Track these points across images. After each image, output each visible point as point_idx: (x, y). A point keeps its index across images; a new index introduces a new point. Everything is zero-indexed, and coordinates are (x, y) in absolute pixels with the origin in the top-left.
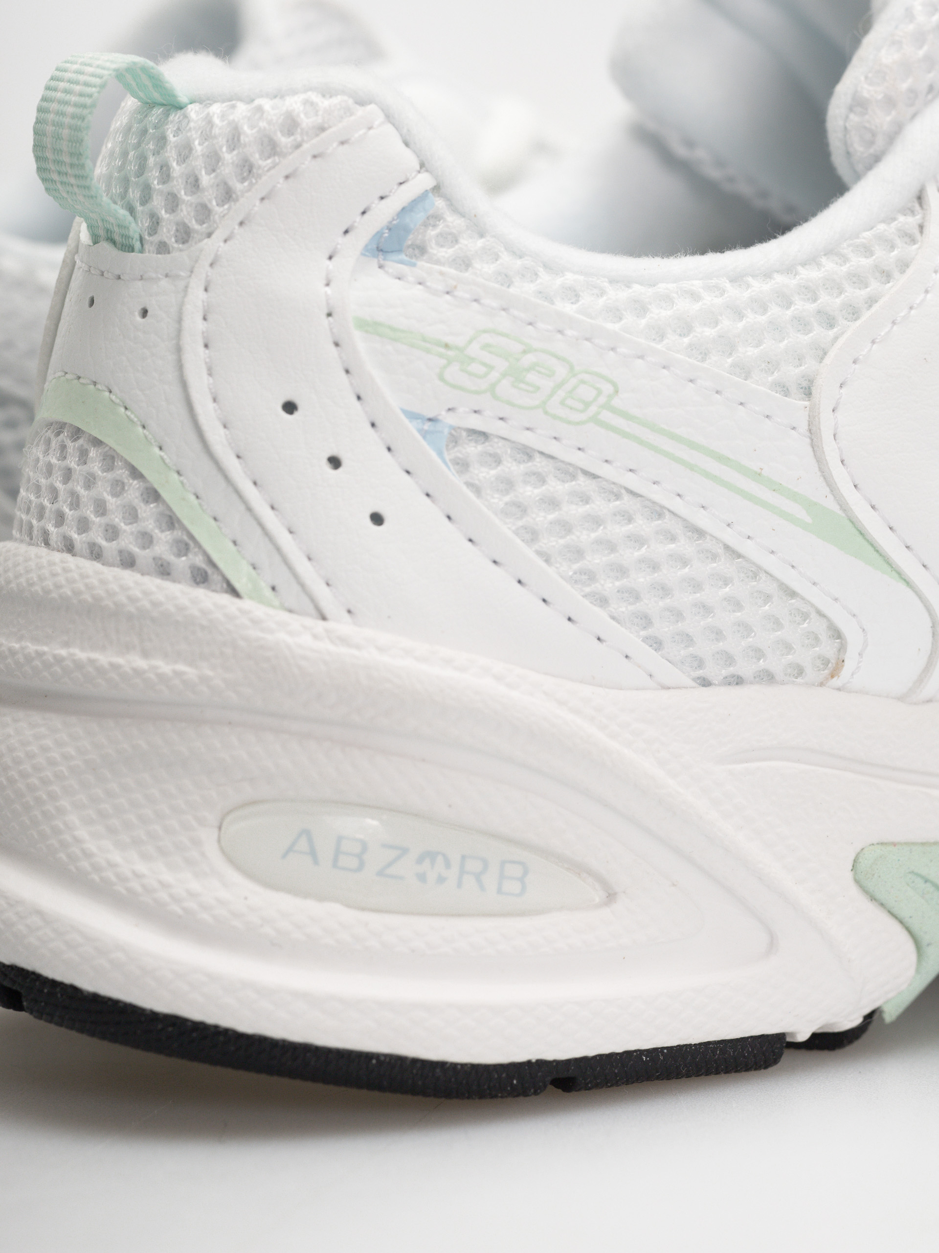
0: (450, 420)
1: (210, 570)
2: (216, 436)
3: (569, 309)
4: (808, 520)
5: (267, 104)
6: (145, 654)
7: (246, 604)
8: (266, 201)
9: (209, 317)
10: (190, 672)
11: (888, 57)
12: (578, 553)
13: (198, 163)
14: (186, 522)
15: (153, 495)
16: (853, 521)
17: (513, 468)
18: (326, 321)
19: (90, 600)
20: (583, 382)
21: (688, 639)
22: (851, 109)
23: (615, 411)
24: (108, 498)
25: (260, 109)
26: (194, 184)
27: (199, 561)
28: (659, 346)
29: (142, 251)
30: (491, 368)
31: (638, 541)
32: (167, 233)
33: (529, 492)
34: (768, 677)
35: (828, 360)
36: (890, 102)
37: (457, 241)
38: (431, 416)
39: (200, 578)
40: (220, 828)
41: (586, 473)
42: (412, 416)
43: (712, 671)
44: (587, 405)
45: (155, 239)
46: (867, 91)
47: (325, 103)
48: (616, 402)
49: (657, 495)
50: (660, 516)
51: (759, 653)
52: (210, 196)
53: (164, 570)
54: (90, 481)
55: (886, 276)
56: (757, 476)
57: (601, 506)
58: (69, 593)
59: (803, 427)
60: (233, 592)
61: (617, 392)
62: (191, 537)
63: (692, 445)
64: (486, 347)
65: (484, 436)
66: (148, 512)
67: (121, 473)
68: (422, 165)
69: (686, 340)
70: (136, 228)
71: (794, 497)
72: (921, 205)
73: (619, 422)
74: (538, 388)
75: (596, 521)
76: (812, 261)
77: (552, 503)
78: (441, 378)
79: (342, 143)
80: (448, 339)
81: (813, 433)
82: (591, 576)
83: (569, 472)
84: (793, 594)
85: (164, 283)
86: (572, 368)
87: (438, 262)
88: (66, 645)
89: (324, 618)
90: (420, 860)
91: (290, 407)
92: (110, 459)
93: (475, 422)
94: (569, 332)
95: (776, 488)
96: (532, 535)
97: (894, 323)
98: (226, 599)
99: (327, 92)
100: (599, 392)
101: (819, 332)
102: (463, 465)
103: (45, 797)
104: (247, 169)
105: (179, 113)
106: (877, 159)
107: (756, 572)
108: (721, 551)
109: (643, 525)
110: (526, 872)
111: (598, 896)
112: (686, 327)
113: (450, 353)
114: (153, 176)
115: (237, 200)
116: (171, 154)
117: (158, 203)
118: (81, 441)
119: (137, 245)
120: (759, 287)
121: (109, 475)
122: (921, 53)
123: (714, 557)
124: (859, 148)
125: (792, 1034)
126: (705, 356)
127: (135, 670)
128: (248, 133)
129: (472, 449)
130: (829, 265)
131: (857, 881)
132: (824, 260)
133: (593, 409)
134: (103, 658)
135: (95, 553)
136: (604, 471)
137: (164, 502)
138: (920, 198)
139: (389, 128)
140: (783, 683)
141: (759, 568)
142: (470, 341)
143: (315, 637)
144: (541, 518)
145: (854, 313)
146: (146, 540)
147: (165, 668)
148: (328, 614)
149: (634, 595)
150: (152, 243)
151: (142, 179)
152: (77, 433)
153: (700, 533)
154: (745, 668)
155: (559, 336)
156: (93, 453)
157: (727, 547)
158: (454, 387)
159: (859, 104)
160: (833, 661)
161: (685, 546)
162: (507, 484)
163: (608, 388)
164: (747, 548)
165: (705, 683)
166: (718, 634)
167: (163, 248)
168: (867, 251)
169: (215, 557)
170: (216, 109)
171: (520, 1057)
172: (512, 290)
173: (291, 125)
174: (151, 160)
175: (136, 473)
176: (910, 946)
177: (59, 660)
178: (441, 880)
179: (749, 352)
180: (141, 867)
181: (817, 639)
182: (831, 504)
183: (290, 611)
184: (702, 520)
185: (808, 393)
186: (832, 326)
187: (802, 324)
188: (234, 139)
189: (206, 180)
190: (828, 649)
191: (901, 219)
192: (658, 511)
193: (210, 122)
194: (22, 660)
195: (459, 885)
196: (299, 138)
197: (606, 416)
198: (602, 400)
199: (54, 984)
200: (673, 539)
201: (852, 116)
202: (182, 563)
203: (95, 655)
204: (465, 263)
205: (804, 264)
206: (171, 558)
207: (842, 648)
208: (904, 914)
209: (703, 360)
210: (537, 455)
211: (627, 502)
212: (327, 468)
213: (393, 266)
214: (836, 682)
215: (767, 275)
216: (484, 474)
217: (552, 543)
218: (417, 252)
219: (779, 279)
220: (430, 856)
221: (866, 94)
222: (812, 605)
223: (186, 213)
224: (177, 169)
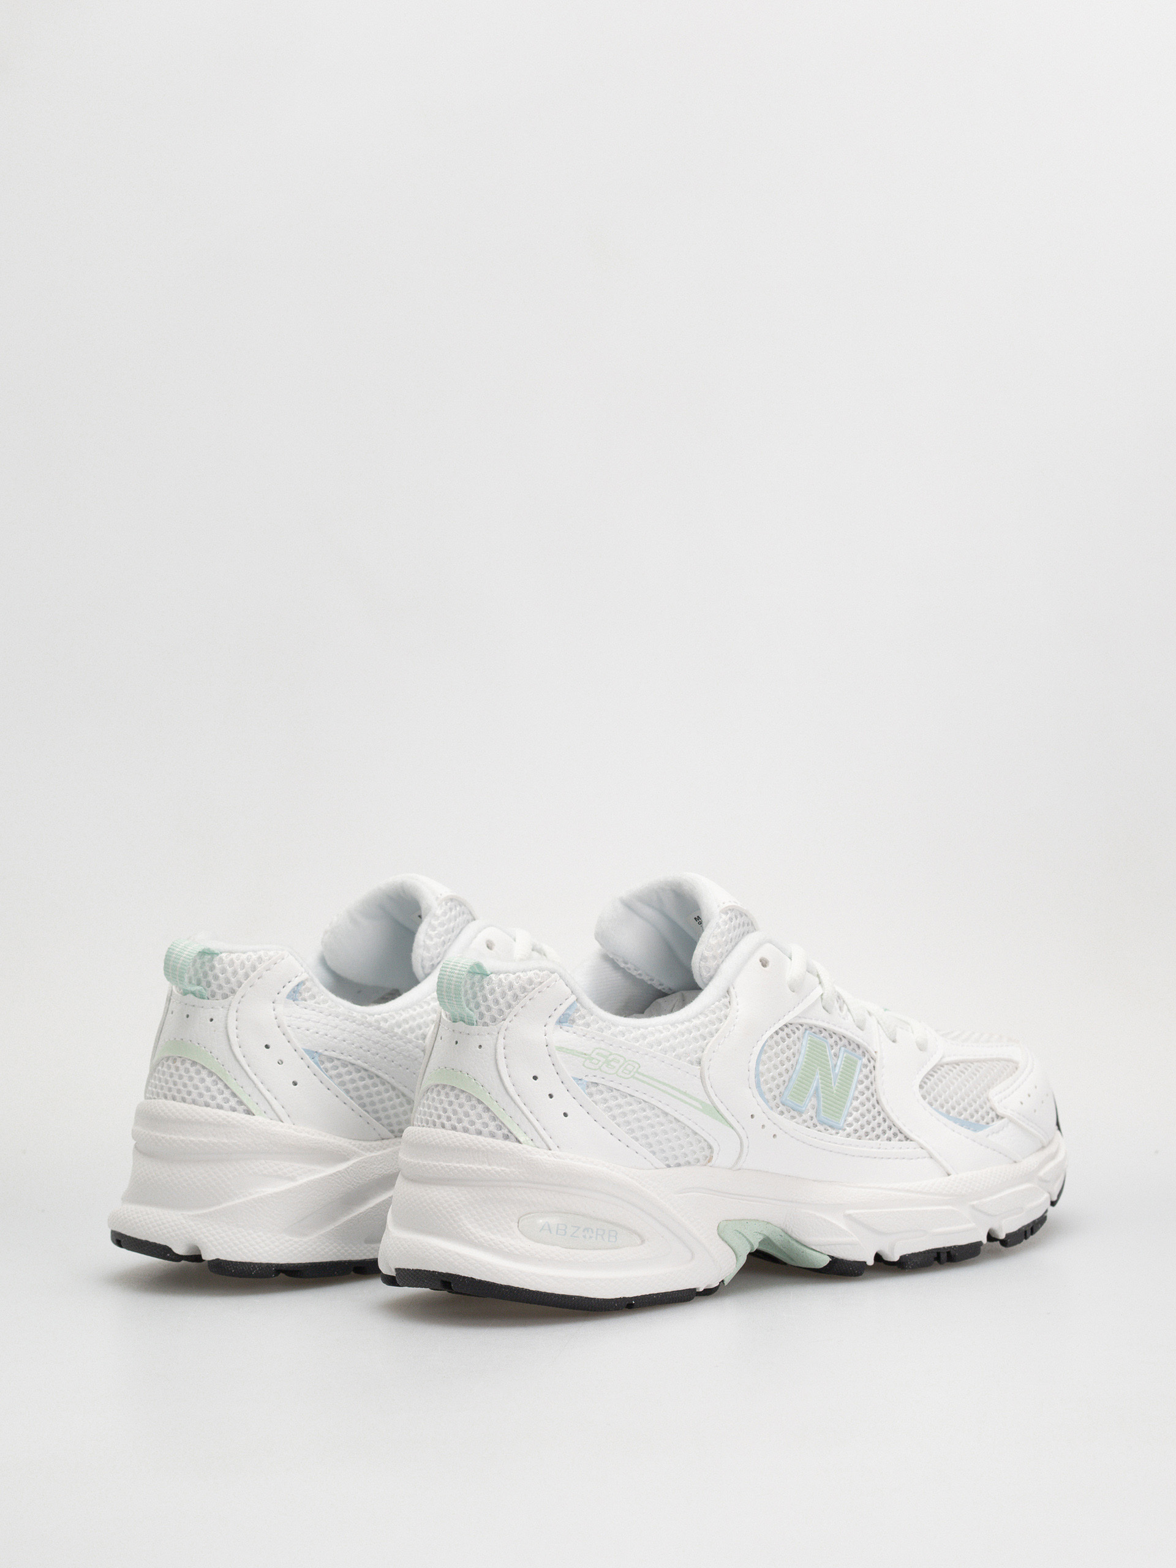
0: (586, 1079)
1: (509, 1134)
2: (511, 1090)
3: (622, 1039)
4: (701, 1107)
5: (521, 975)
6: (490, 1165)
7: (524, 1146)
8: (524, 1008)
9: (506, 1048)
10: (507, 1170)
11: (713, 942)
12: (628, 1123)
13: (498, 995)
14: (500, 1118)
15: (488, 1109)
16: (715, 1107)
17: (606, 1095)
18: (546, 1048)
19: (467, 1146)
20: (629, 1064)
21: (663, 1151)
22: (701, 960)
23: (639, 1073)
24: (470, 1111)
25: (519, 977)
26: (497, 1002)
27: (506, 1132)
28: (652, 1050)
29: (477, 1025)
30: (600, 1061)
31: (647, 1118)
32: (487, 1019)
33: (612, 1103)
34: (688, 1163)
35: (705, 1052)
36: (714, 957)
37: (584, 1018)
38: (580, 1078)
39: (506, 1137)
40: (518, 1223)
41: (630, 1095)
42: (575, 1079)
43: (672, 1162)
44: (630, 1072)
45: (483, 1021)
46: (706, 954)
47: (541, 974)
48: (639, 1070)
49: (654, 1102)
50: (654, 1109)
51: (686, 1155)
52: (503, 1006)
53: (493, 1135)
54: (461, 1106)
55: (721, 1021)
56: (685, 1093)
57: (635, 1107)
58: (459, 1145)
59: (699, 1076)
60: (519, 1141)
61: (640, 1067)
62: (503, 1123)
63: (664, 1084)
64: (598, 1054)
65: (597, 1084)
66: (486, 1116)
67: (474, 1102)
68: (572, 992)
69: (660, 1048)
70: (475, 1016)
71: (696, 1100)
72: (728, 994)
73: (640, 1077)
74: (614, 1067)
75: (634, 1112)
76: (696, 1017)
77: (620, 1106)
78: (584, 1065)
79: (548, 987)
80: (585, 1052)
81: (702, 1078)
82: (633, 1131)
83: (625, 1095)
84: (696, 1134)
85: (487, 1036)
86: (625, 1059)
87: (579, 1025)
88: (459, 1162)
89: (550, 1150)
90: (584, 1231)
91: (535, 1078)
92: (470, 1097)
93: (594, 1080)
94: (623, 1047)
95: (691, 1097)
96: (614, 1117)
97: (725, 1037)
98: (517, 1144)
99: (541, 970)
100: (634, 1067)
101: (701, 1043)
102: (591, 1095)
103: (454, 1215)
104: (516, 997)
105: (488, 977)
106: (711, 978)
107: (684, 1126)
108: (673, 1120)
109: (649, 1113)
110: (617, 1234)
111: (639, 1242)
112: (660, 1044)
113: (586, 1057)
114: (480, 999)
115: (513, 1008)
116: (487, 991)
117: (483, 1009)
118: (455, 1092)
119: (475, 1023)
120: (681, 1027)
121: (469, 1103)
122: (724, 939)
123: (671, 1122)
124: (705, 974)
125: (698, 1288)
126: (666, 1052)
127: (487, 1170)
128: (516, 985)
129: (593, 1089)
130: (702, 1018)
131: (718, 1234)
132: (700, 1016)
133: (632, 1074)
134: (474, 1167)
135: (466, 1130)
136: (636, 1094)
137: (492, 1111)
138: (728, 992)
139: (561, 980)
140: (693, 1165)
141: (686, 1125)
142: (592, 1052)
143: (549, 1156)
144: (616, 1112)
145: (712, 1035)
146: (486, 1125)
147: (498, 1169)
148: (551, 1148)
149: (647, 1137)
150: (481, 1023)
151: (475, 1000)
152: (453, 1088)
153: (666, 1114)
154: (682, 1160)
155: (620, 1049)
156: (462, 1096)
157: (675, 1118)
158: (587, 1068)
159: (704, 958)
160: (709, 1157)
161: (662, 1119)
162: (606, 1101)
163: (637, 1066)
164: (682, 1119)
165: (669, 1166)
166: (673, 1149)
167: (485, 1024)
168: (714, 1013)
169: (512, 1130)
170: (502, 976)
171: (618, 1296)
172: (604, 1033)
173: (531, 982)
174: (479, 994)
175: (480, 1102)
176: (734, 1257)
177: (456, 1168)
178: (591, 1237)
179: (680, 1050)
180: (492, 1237)
181: (704, 1149)
182: (708, 1102)
183: (538, 1147)
184: (667, 1110)
185: (699, 1063)
186: (705, 1040)
187: (696, 1039)
188: (511, 987)
189: (501, 1001)
190: (707, 1152)
191: (723, 1000)
192: (653, 1107)
193: (500, 980)
194: (440, 1168)
195: (596, 1239)
196: (533, 986)
197: (637, 1075)
198: (635, 1070)
199: (464, 1277)
200: (658, 1117)
201: (701, 962)
202: (500, 1133)
203: (471, 1166)
204: (588, 1025)
205: (694, 1018)
206: (496, 1131)
207: (712, 1152)
208: (733, 1245)
209: (666, 1054)
210: (614, 1090)
211: (643, 1105)
212: (548, 1097)
213: (565, 1028)
214: (710, 1164)
215: (682, 1023)
216: (598, 1097)
217: (620, 1120)
218: (571, 1022)
219: (687, 1024)
220: (586, 1229)
221: (706, 955)
222: (702, 1137)
223: (494, 1012)
224: (490, 997)
